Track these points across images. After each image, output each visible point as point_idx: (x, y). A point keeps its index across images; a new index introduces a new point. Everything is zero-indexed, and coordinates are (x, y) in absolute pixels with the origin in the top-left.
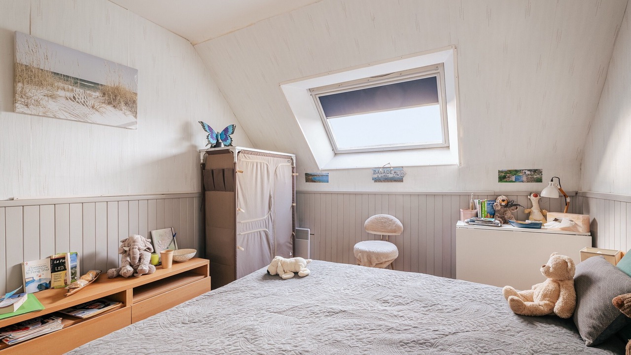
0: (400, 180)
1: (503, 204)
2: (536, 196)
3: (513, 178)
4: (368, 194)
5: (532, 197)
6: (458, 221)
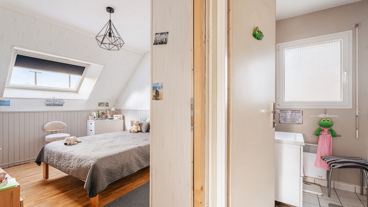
0: (62, 105)
1: (102, 113)
2: (109, 110)
3: (102, 105)
4: (43, 112)
5: (108, 111)
6: (88, 121)
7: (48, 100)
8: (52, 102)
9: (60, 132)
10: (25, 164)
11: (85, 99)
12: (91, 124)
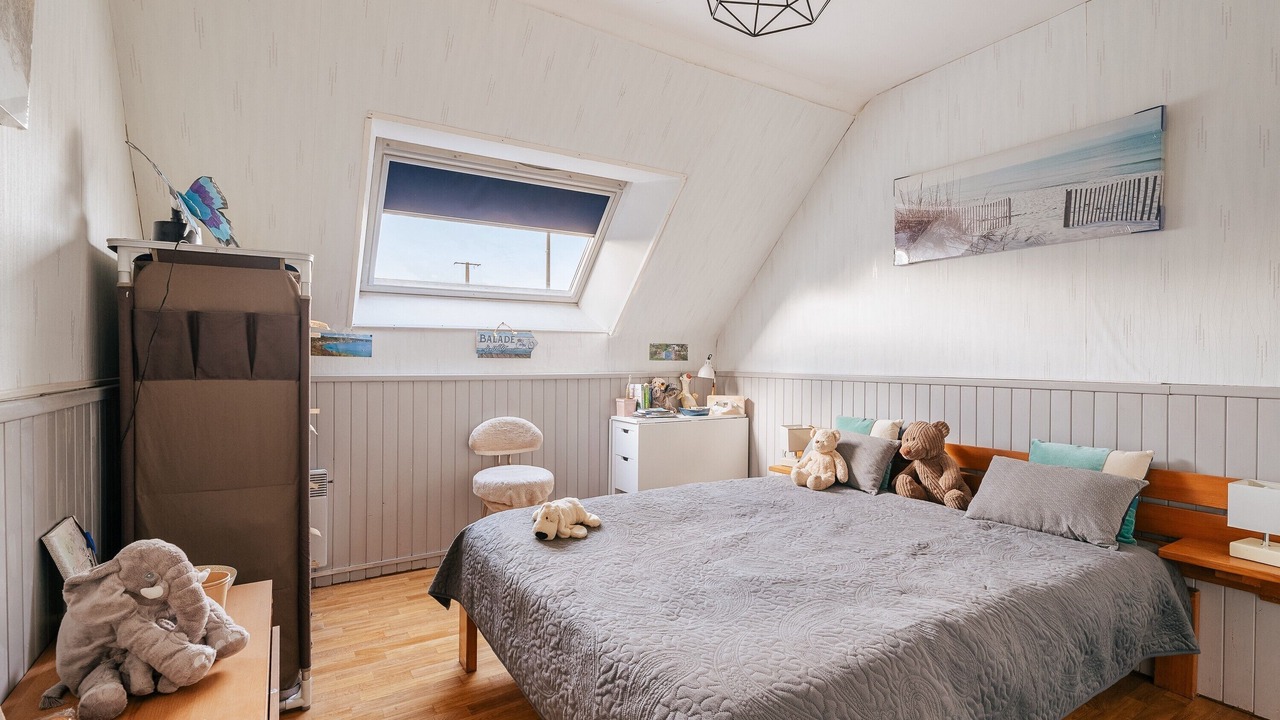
0: (527, 355)
1: (663, 388)
2: (689, 377)
3: (663, 355)
4: (470, 381)
5: (685, 379)
6: (613, 417)
7: (483, 335)
8: (497, 344)
9: (520, 460)
10: (412, 570)
11: (604, 329)
12: (626, 431)
